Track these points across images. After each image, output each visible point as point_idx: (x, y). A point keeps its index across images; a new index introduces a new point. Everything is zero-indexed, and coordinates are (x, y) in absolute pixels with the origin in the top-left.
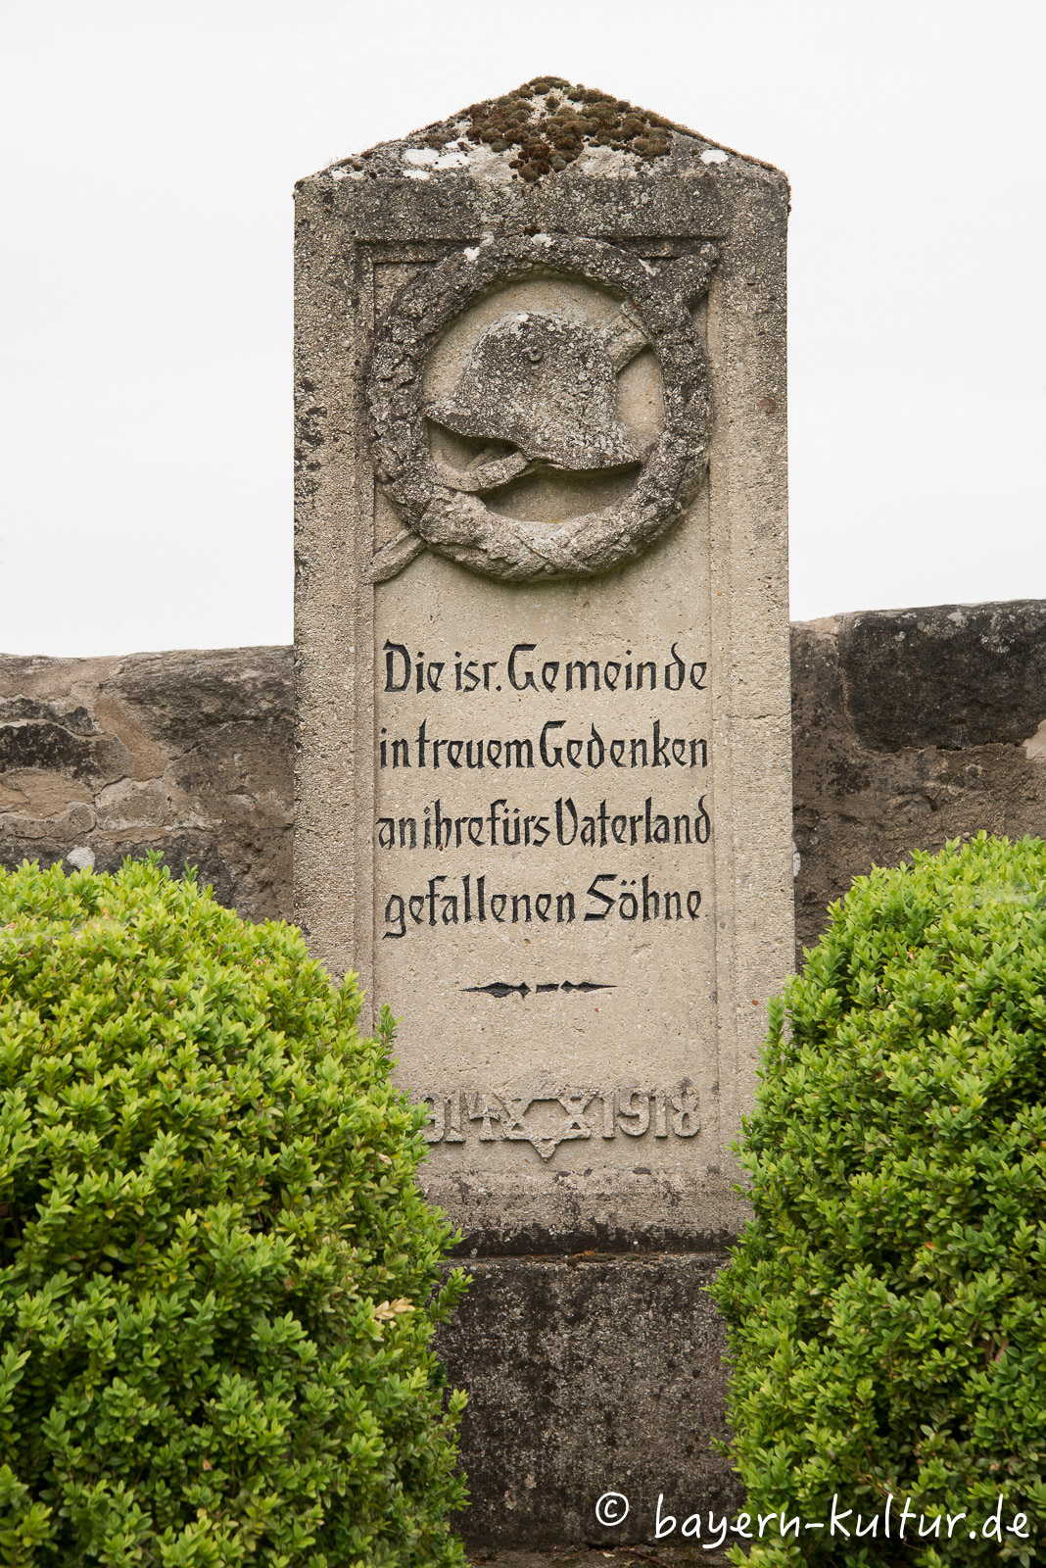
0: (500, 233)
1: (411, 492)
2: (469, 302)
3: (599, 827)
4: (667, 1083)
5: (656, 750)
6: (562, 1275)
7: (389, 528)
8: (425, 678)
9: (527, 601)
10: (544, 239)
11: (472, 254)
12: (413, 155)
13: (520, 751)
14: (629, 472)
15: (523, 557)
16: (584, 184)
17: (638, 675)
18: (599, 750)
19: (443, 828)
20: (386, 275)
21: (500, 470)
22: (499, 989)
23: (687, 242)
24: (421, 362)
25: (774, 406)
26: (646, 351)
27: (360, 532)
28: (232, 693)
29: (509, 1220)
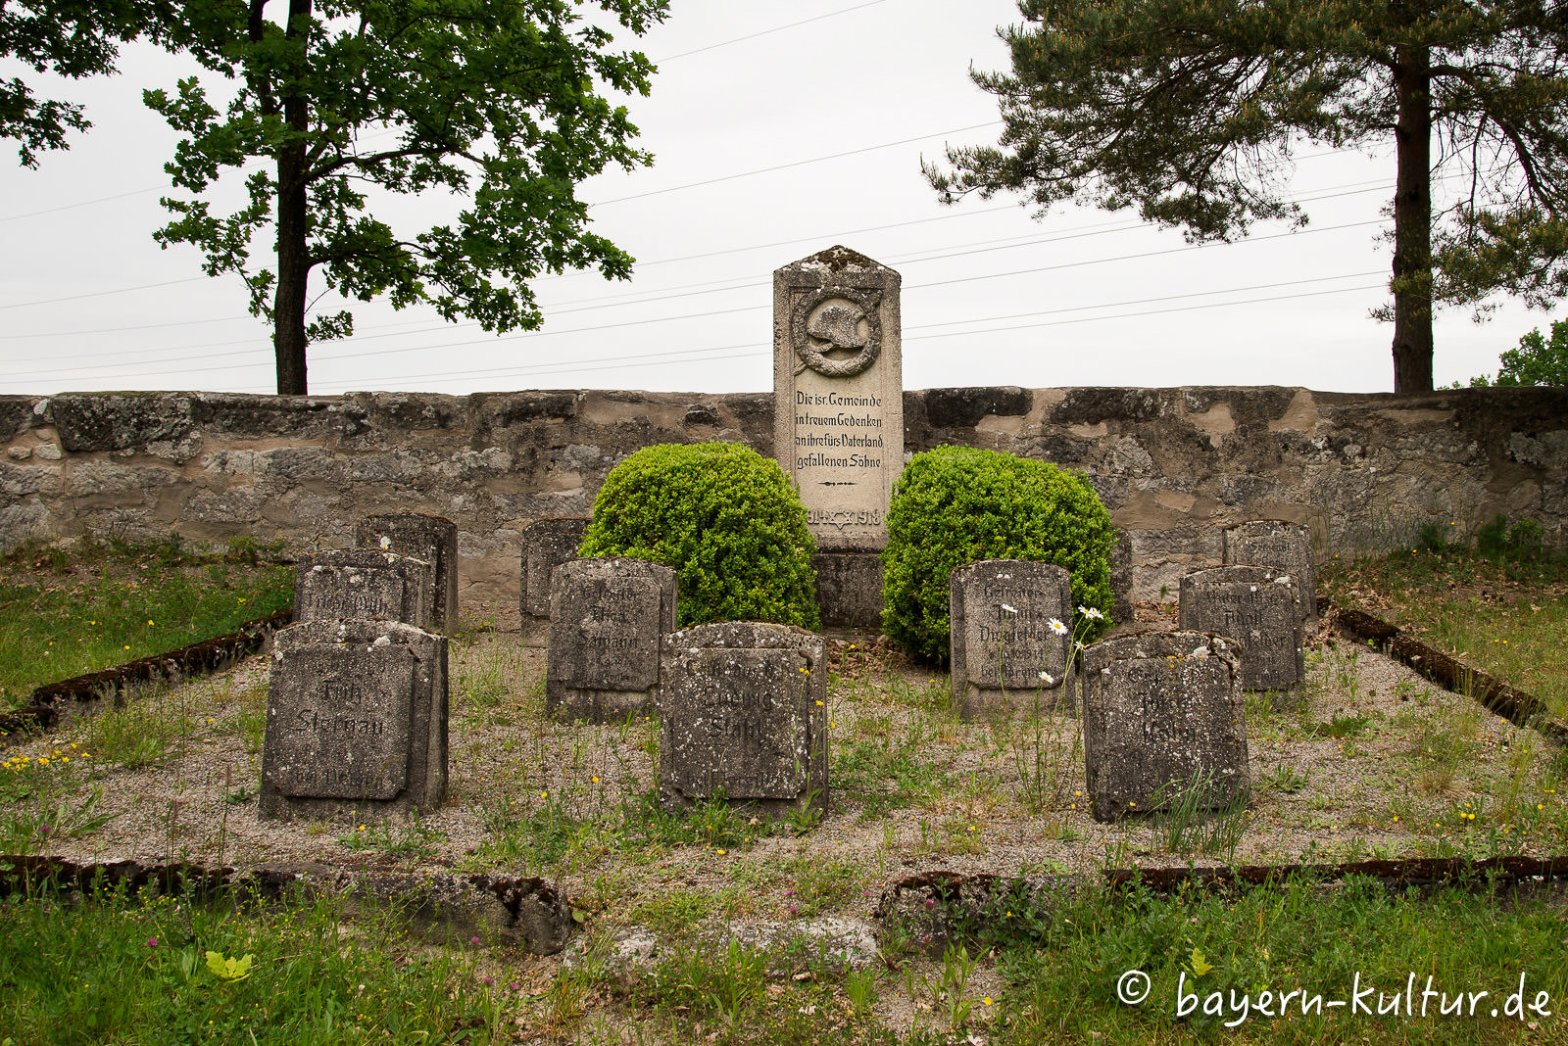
0: (826, 285)
1: (803, 352)
2: (818, 303)
3: (853, 442)
4: (872, 510)
5: (868, 422)
6: (845, 558)
7: (798, 361)
8: (808, 401)
9: (834, 382)
10: (837, 287)
11: (819, 291)
12: (804, 265)
13: (832, 421)
14: (860, 348)
15: (833, 370)
16: (847, 274)
17: (863, 402)
18: (853, 421)
19: (812, 441)
20: (797, 295)
21: (827, 347)
22: (828, 484)
23: (874, 290)
24: (806, 318)
25: (897, 332)
26: (864, 317)
27: (790, 362)
28: (756, 405)
29: (830, 544)
